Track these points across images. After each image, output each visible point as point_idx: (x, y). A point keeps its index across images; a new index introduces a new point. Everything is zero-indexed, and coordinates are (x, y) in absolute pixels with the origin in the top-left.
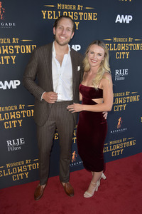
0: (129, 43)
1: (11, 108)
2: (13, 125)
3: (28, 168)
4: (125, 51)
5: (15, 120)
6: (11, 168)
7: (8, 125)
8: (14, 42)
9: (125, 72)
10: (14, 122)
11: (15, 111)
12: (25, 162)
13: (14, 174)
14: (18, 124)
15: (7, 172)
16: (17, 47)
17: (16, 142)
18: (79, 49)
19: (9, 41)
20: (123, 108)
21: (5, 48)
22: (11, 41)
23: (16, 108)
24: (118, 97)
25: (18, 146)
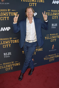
0: (58, 12)
1: (6, 39)
3: (12, 65)
4: (56, 16)
6: (5, 65)
7: (4, 46)
8: (8, 11)
9: (56, 25)
10: (7, 45)
11: (8, 40)
12: (11, 63)
14: (9, 46)
15: (3, 67)
16: (10, 13)
17: (8, 54)
18: (36, 14)
19: (6, 10)
20: (55, 40)
21: (4, 13)
22: (7, 10)
23: (8, 39)
24: (53, 36)
25: (9, 56)
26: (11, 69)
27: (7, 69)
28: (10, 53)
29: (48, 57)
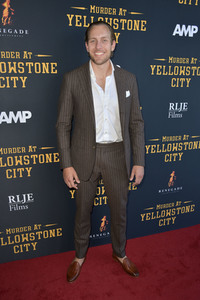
0: (192, 65)
1: (17, 150)
2: (18, 174)
3: (37, 236)
4: (185, 77)
5: (21, 167)
6: (12, 236)
7: (11, 174)
8: (25, 57)
9: (184, 106)
10: (21, 170)
11: (23, 154)
12: (33, 228)
13: (15, 244)
14: (25, 173)
15: (6, 240)
16: (29, 64)
17: (21, 198)
19: (18, 56)
20: (178, 157)
21: (12, 65)
22: (22, 55)
23: (24, 150)
24: (172, 142)
25: (25, 204)
26: (31, 247)
27: (19, 249)
28: (29, 197)
29: (155, 211)
